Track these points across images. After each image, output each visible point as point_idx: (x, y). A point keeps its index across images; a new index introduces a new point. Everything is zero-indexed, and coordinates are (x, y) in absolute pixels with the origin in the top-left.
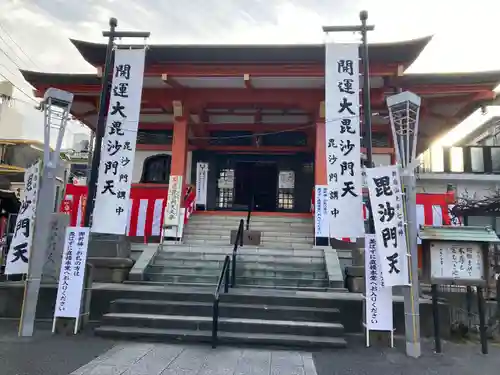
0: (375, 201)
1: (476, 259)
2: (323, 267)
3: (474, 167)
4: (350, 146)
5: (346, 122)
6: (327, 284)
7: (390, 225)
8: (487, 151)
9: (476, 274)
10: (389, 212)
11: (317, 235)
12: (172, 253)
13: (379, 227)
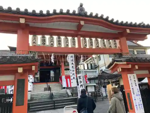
0: (79, 80)
1: (94, 88)
2: (67, 93)
3: (89, 68)
4: (74, 71)
5: (73, 66)
6: (69, 96)
7: (81, 84)
8: (91, 64)
9: (94, 90)
10: (81, 82)
11: (63, 87)
12: (34, 94)
13: (80, 84)
